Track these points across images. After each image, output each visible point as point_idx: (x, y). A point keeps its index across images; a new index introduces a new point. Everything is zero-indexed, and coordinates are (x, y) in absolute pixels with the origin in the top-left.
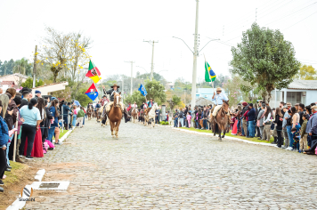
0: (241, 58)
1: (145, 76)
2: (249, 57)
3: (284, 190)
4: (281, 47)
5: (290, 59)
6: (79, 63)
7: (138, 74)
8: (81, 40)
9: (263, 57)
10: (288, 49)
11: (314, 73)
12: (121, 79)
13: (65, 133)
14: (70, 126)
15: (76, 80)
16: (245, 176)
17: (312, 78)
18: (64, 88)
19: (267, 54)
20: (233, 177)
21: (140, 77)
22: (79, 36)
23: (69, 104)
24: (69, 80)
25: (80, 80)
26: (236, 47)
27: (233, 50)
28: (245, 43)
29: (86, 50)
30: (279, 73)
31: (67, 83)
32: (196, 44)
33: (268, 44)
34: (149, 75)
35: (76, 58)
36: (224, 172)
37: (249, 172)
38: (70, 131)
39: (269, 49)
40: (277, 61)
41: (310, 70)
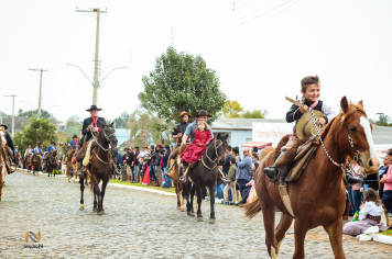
0: (154, 89)
1: (30, 114)
2: (165, 89)
3: (216, 248)
4: (203, 76)
5: (215, 90)
7: (20, 111)
9: (181, 88)
10: (211, 79)
11: (240, 110)
16: (166, 234)
17: (237, 116)
19: (186, 84)
20: (151, 236)
21: (22, 114)
26: (148, 76)
27: (145, 80)
28: (158, 71)
30: (200, 108)
32: (96, 72)
33: (188, 73)
34: (36, 112)
36: (140, 228)
37: (171, 229)
39: (189, 78)
40: (198, 94)
41: (235, 106)
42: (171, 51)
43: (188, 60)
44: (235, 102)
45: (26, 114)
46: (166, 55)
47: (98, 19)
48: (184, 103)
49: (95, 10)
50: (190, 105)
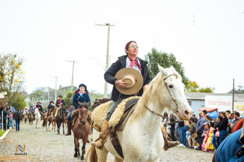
1: (66, 88)
6: (15, 78)
7: (61, 86)
8: (17, 59)
10: (179, 69)
11: (197, 87)
12: (47, 90)
13: (4, 132)
14: (8, 127)
15: (12, 91)
17: (195, 91)
18: (3, 97)
21: (62, 89)
22: (15, 56)
23: (7, 109)
24: (7, 90)
25: (15, 91)
29: (21, 67)
31: (6, 93)
32: (107, 63)
33: (165, 64)
34: (70, 87)
35: (13, 74)
38: (8, 131)
41: (194, 85)
42: (154, 51)
43: (165, 56)
44: (194, 83)
45: (64, 88)
46: (151, 53)
47: (109, 30)
49: (107, 24)
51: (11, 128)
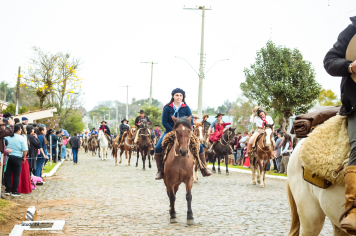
0: (254, 79)
1: (142, 102)
2: (264, 79)
4: (300, 67)
5: (311, 81)
6: (68, 88)
7: (134, 100)
8: (70, 60)
9: (279, 79)
10: (307, 70)
11: (334, 98)
12: (114, 105)
13: (53, 166)
14: (59, 159)
15: (64, 107)
16: (266, 214)
17: (331, 104)
18: (52, 115)
19: (284, 75)
20: (253, 216)
21: (135, 103)
22: (68, 56)
23: (57, 133)
24: (56, 106)
25: (69, 107)
26: (249, 68)
27: (246, 71)
28: (258, 63)
29: (76, 72)
30: (298, 97)
31: (55, 110)
32: (201, 65)
33: (286, 65)
34: (147, 101)
35: (65, 81)
36: (242, 208)
37: (270, 209)
38: (59, 164)
39: (287, 70)
40: (295, 83)
41: (329, 95)
42: (270, 46)
43: (286, 52)
44: (330, 91)
45: (138, 102)
46: (266, 48)
47: (203, 16)
48: (282, 92)
49: (200, 8)
50: (288, 94)
51: (63, 160)
